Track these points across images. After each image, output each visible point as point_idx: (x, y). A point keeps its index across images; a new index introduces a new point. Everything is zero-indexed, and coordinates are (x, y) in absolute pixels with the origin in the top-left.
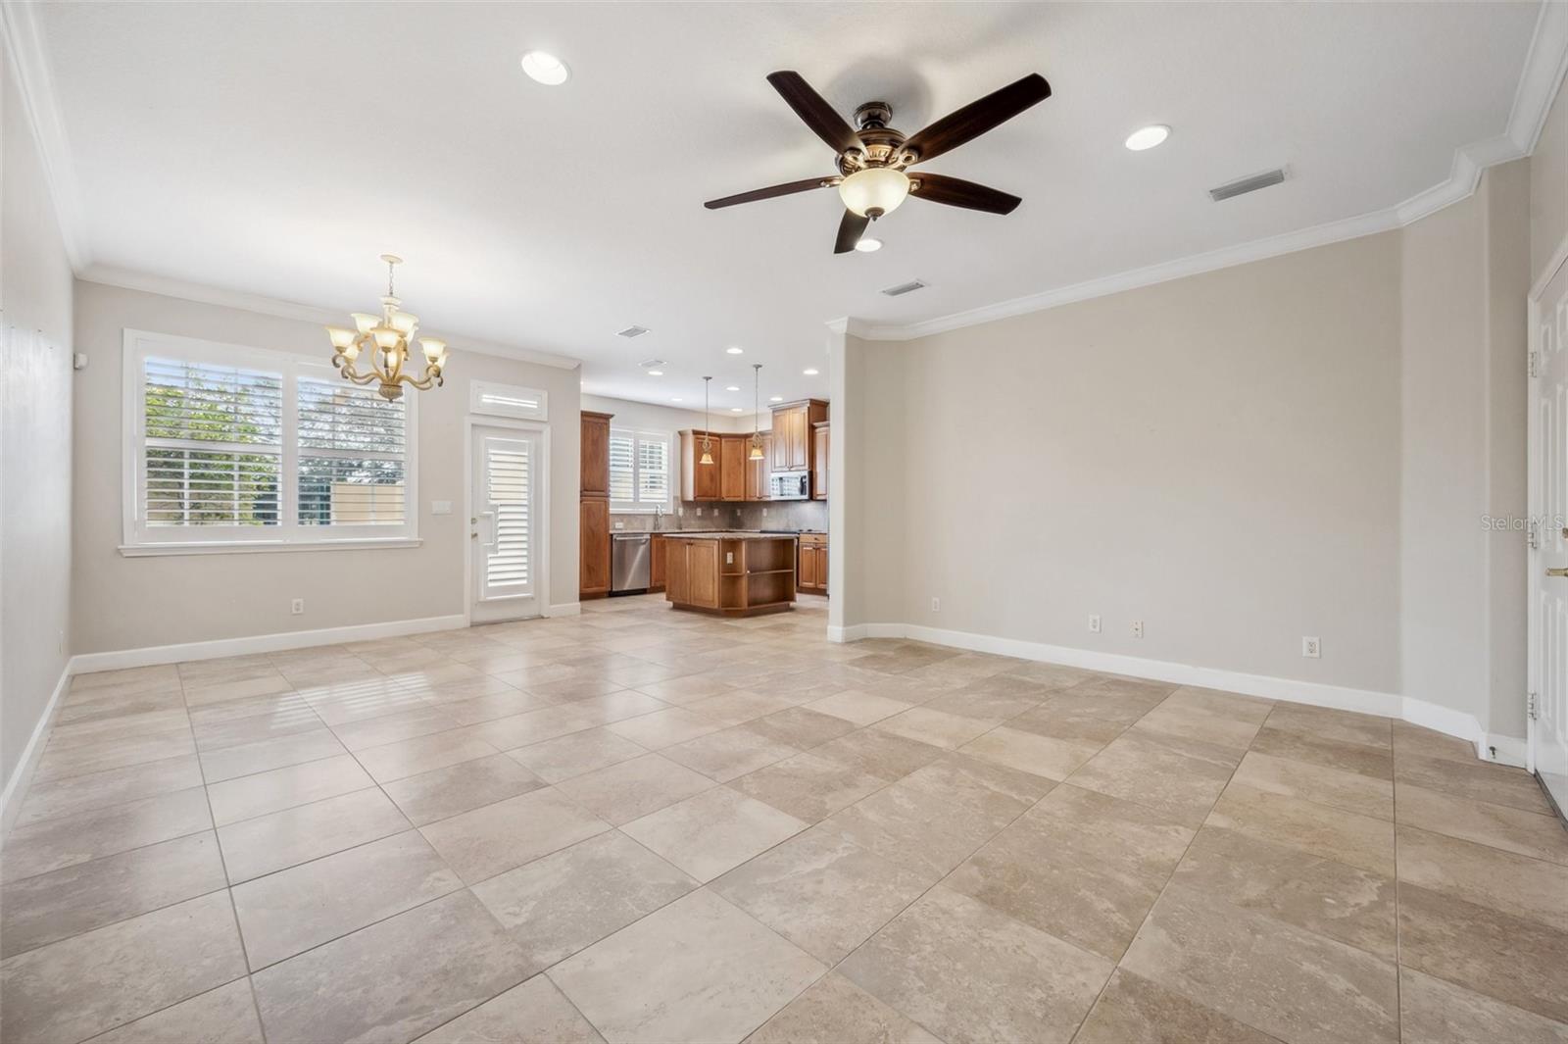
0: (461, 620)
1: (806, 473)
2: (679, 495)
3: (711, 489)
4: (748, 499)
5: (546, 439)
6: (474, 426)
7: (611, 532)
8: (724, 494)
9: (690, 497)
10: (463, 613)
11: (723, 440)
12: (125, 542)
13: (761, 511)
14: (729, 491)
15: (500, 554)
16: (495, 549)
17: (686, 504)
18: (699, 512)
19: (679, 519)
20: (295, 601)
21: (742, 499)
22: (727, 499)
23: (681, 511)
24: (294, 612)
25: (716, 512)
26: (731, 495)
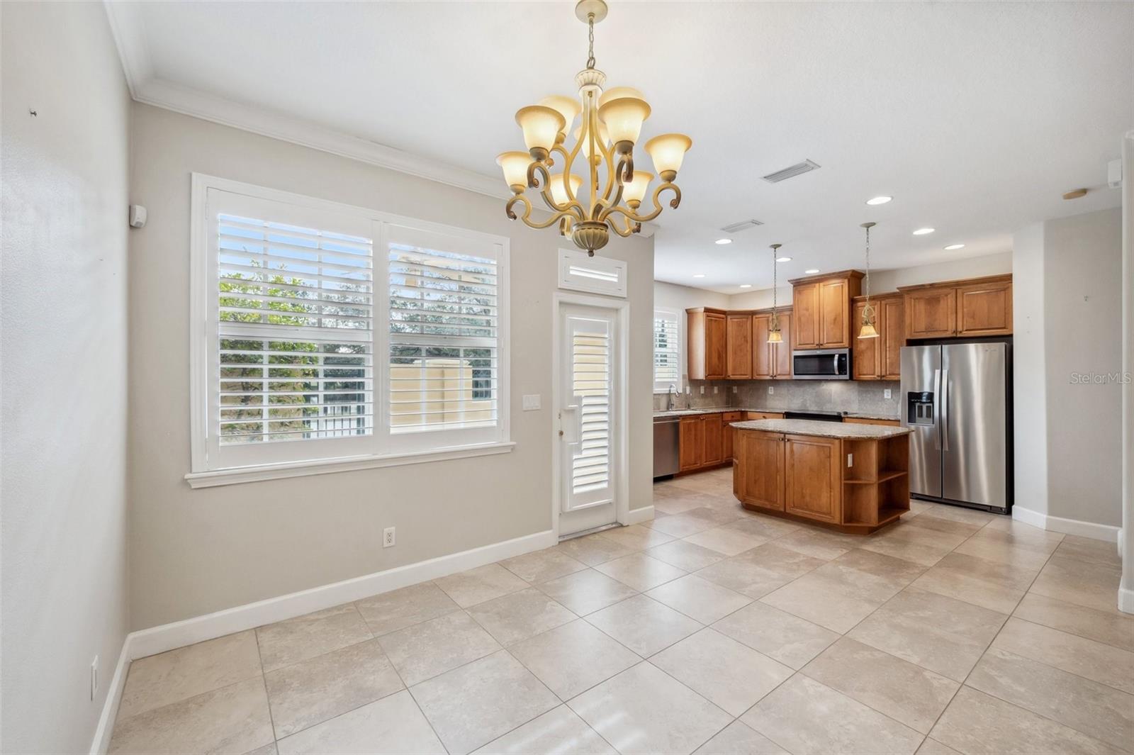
0: (547, 538)
1: (846, 351)
2: (687, 374)
3: (718, 366)
4: (756, 377)
5: (625, 318)
6: (561, 303)
8: (730, 372)
9: (700, 373)
10: (550, 528)
11: (729, 317)
12: (194, 470)
13: (766, 390)
14: (734, 369)
15: (585, 454)
16: (579, 450)
17: (693, 382)
18: (702, 390)
19: (687, 397)
20: (386, 530)
21: (748, 377)
22: (732, 377)
23: (688, 389)
24: (386, 545)
25: (716, 390)
26: (737, 373)
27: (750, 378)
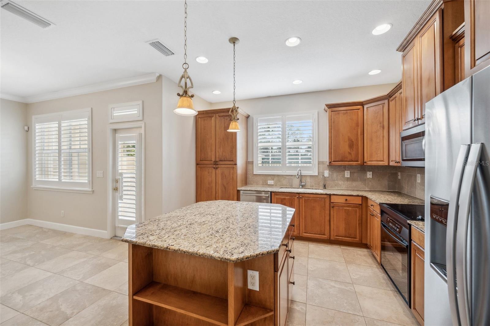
2: (326, 160)
4: (392, 164)
5: (142, 131)
7: (238, 189)
8: (366, 159)
9: (328, 162)
13: (416, 177)
14: (371, 155)
15: (125, 201)
16: (121, 198)
17: (331, 167)
19: (325, 178)
21: (386, 163)
22: (369, 163)
25: (369, 175)
26: (374, 160)
27: (387, 164)
